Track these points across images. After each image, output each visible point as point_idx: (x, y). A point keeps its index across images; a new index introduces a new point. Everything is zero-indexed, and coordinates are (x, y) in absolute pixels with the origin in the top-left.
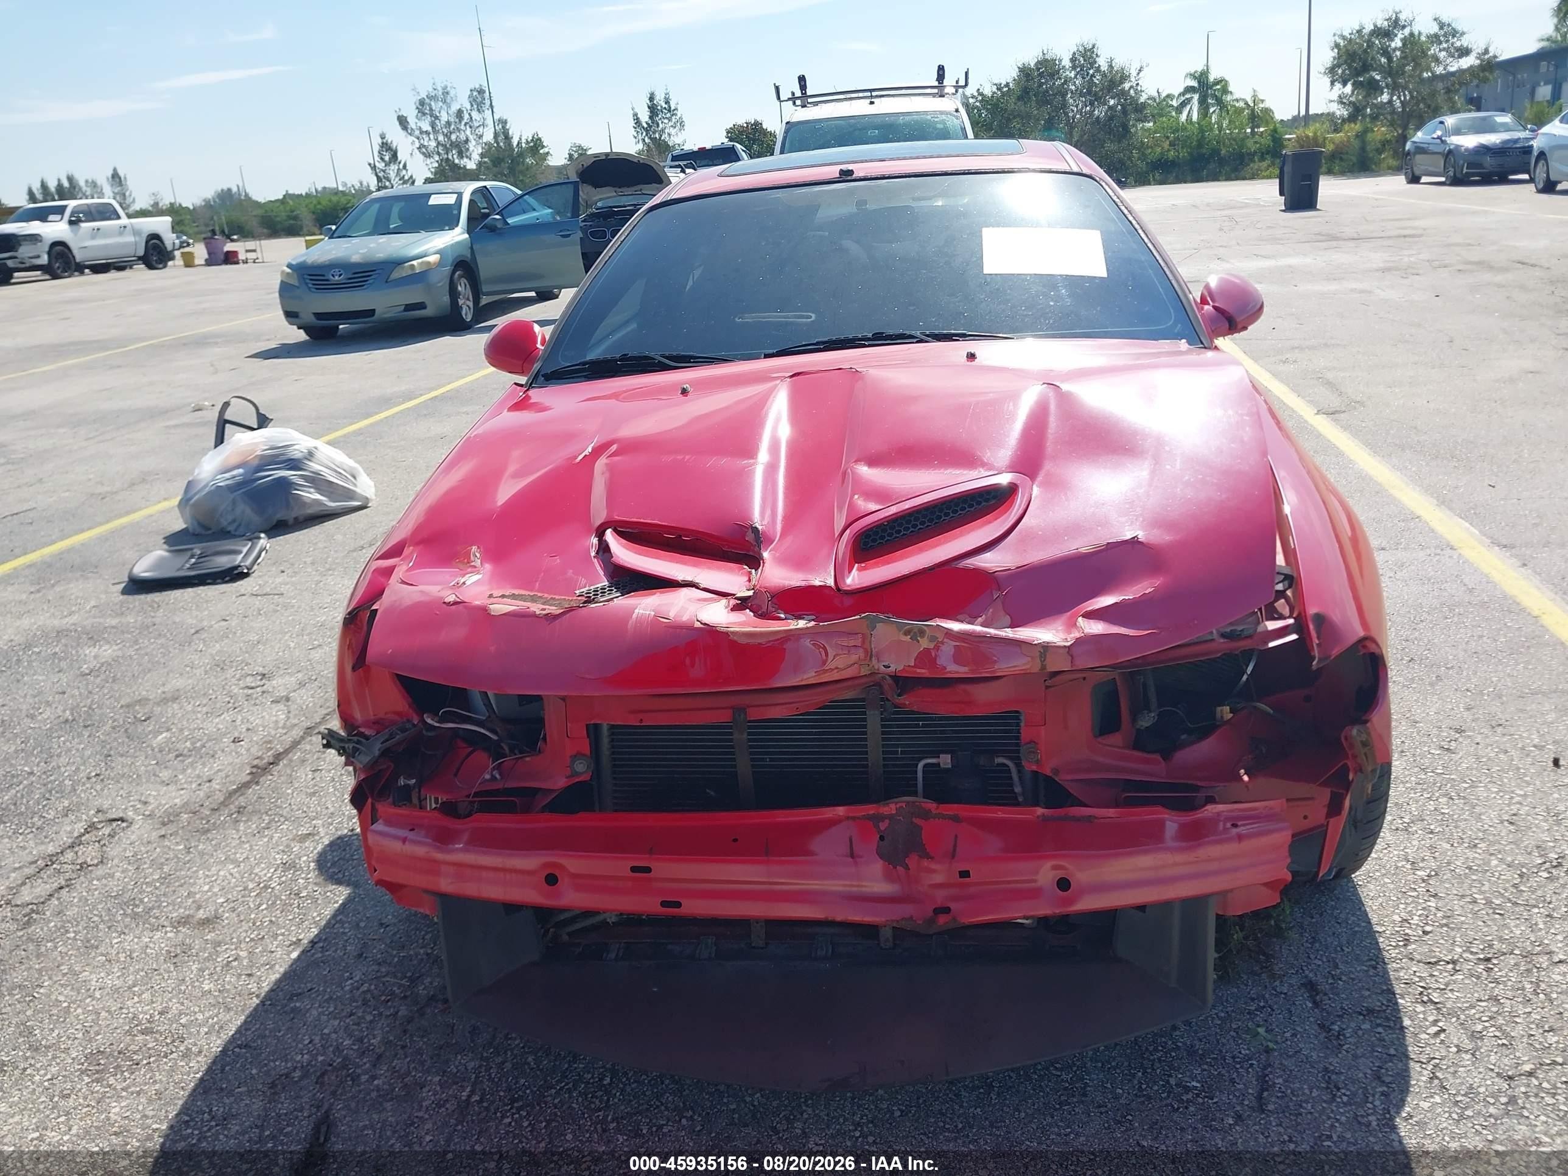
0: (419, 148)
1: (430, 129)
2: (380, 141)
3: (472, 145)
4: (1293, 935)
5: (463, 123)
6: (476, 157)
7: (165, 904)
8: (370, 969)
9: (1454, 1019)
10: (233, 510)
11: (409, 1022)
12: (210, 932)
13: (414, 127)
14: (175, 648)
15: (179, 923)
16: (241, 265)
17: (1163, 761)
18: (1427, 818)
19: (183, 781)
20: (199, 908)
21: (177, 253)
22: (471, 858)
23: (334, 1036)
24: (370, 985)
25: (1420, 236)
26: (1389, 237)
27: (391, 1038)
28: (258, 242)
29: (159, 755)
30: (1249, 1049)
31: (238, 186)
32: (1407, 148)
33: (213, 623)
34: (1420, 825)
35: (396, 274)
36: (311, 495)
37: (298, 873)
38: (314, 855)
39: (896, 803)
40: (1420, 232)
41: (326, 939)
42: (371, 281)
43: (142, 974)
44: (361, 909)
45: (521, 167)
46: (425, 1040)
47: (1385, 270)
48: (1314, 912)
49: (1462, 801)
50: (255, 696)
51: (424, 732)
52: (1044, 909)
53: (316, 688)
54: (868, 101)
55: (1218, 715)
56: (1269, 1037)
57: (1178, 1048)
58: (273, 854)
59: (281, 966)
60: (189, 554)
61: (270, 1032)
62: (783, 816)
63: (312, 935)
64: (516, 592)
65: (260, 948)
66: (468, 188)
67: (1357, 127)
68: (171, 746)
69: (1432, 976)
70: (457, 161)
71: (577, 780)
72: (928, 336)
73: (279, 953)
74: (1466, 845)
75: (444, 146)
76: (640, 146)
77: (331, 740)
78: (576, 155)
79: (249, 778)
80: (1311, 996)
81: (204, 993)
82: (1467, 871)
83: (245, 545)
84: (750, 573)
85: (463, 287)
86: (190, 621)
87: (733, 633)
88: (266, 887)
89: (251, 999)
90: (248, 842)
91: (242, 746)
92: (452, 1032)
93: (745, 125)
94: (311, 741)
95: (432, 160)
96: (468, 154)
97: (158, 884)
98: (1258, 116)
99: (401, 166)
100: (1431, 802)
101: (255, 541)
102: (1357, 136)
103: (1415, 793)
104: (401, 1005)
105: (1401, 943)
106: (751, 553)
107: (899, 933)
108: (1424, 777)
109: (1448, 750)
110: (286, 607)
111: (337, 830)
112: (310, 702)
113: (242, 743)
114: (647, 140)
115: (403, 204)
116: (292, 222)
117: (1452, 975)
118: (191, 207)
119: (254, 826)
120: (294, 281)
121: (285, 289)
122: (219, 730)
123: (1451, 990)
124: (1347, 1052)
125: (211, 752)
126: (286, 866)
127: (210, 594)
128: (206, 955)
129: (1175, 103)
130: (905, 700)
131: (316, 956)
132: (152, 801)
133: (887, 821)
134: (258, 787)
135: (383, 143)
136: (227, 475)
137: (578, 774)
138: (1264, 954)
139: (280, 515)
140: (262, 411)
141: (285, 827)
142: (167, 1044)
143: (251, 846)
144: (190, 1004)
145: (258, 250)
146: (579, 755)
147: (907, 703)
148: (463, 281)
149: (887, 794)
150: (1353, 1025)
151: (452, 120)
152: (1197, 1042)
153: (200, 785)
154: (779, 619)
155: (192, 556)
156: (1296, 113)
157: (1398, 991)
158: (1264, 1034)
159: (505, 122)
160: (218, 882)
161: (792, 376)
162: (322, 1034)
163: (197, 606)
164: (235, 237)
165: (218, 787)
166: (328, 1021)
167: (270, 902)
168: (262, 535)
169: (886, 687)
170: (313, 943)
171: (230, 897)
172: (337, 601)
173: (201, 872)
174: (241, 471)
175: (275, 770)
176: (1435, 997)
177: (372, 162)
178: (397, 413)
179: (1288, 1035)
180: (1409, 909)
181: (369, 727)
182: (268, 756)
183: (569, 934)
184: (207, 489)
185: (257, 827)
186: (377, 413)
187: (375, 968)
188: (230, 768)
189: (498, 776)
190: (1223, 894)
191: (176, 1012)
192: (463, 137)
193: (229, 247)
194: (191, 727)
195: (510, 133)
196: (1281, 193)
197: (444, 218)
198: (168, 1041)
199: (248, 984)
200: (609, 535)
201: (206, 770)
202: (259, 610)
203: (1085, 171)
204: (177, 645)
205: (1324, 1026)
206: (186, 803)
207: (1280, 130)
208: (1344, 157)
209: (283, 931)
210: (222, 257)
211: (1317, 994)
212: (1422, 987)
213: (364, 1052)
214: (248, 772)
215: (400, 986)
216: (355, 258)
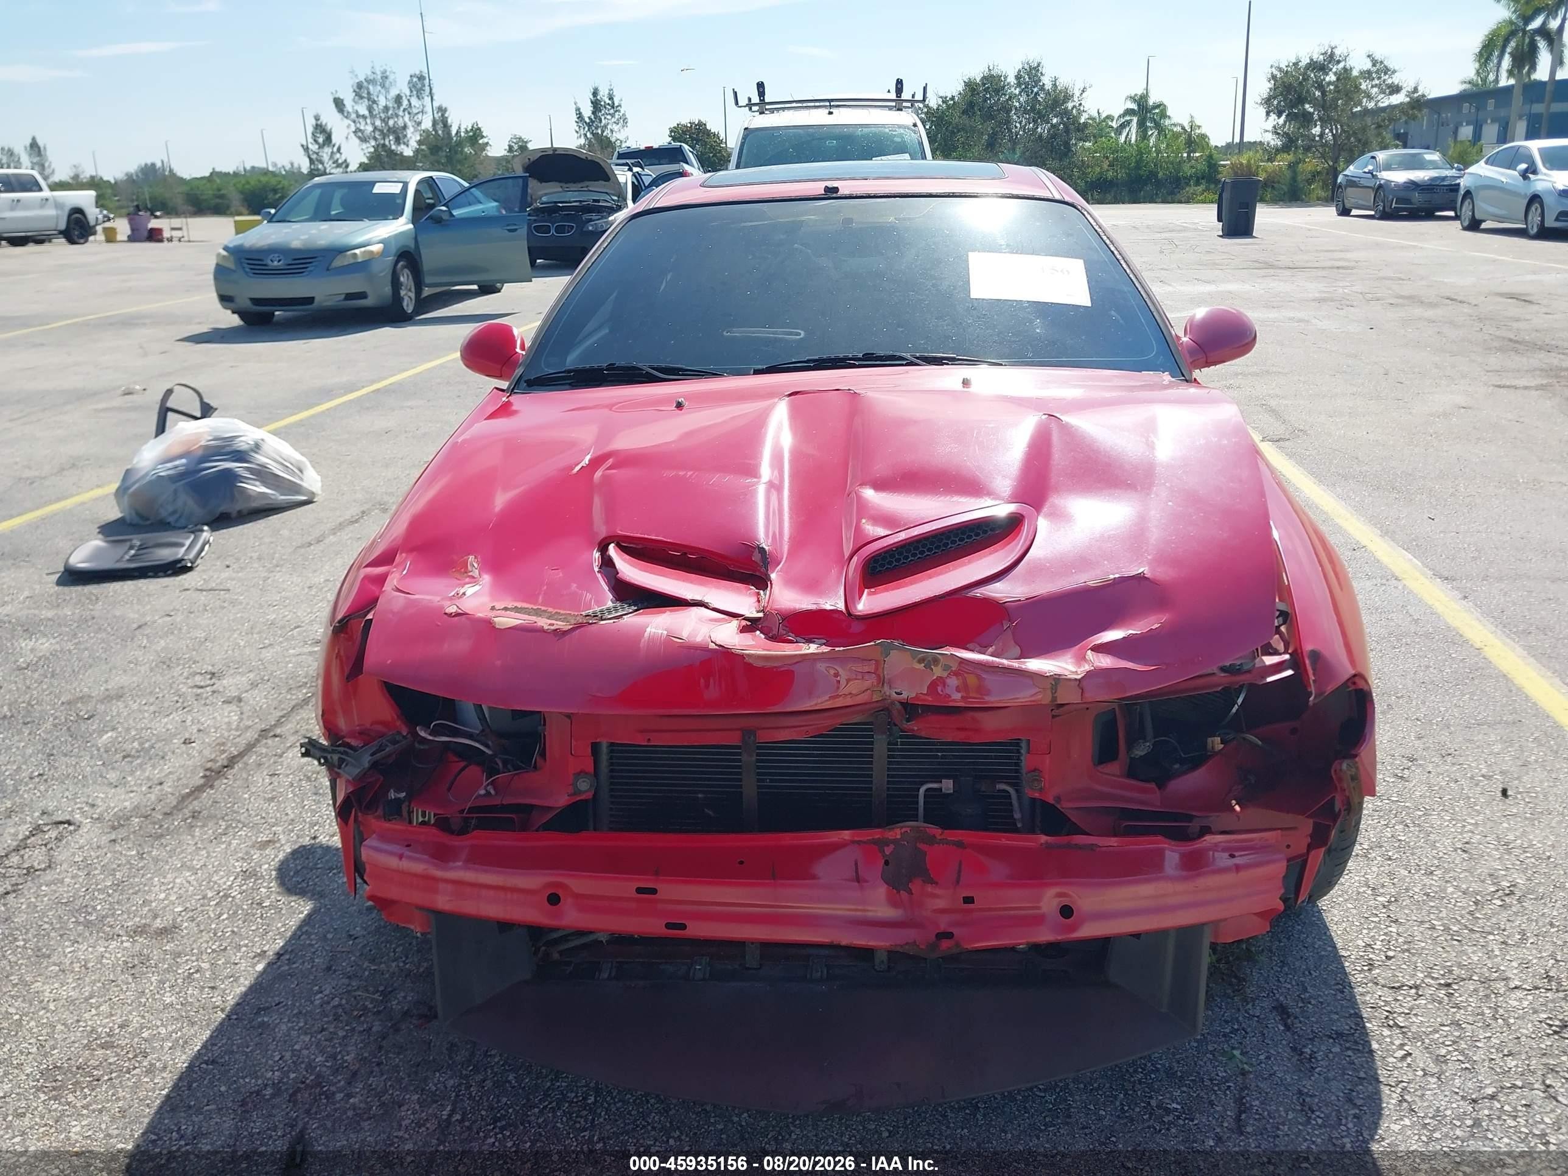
0: (355, 132)
1: (366, 113)
2: (314, 122)
3: (410, 132)
4: (1263, 958)
5: (402, 109)
6: (413, 144)
7: (120, 912)
8: (340, 983)
9: (1419, 1044)
10: (174, 500)
11: (384, 1038)
12: (168, 942)
13: (350, 110)
14: (117, 644)
15: (135, 932)
16: (166, 243)
17: (1157, 789)
18: (1385, 844)
19: (133, 783)
20: (155, 917)
21: (99, 228)
22: (469, 876)
23: (305, 1052)
24: (341, 999)
25: (1352, 268)
26: (1323, 268)
27: (366, 1055)
28: (184, 220)
29: (105, 755)
30: (1225, 1072)
31: (163, 162)
32: (1339, 181)
33: (157, 618)
34: (1378, 851)
35: (338, 262)
36: (257, 488)
37: (260, 881)
38: (275, 863)
39: (902, 828)
40: (1353, 264)
41: (292, 951)
42: (312, 268)
43: (99, 985)
44: (327, 920)
45: (459, 156)
46: (402, 1056)
47: (1320, 301)
48: (1282, 936)
49: (1417, 829)
50: (205, 695)
51: (417, 745)
52: (1045, 935)
53: (270, 689)
54: (827, 111)
55: (1209, 746)
56: (1245, 1060)
57: (1158, 1070)
58: (232, 862)
59: (246, 979)
60: (128, 544)
61: (238, 1048)
62: (788, 839)
63: (278, 947)
64: (519, 605)
65: (223, 960)
66: (414, 178)
67: (1290, 157)
68: (118, 747)
69: (1396, 1000)
70: (393, 147)
71: (578, 799)
72: (917, 358)
73: (243, 964)
74: (1423, 872)
75: (381, 131)
76: (582, 141)
77: (310, 749)
78: (516, 147)
79: (202, 781)
80: (1282, 1019)
81: (166, 1007)
82: (1425, 898)
83: (188, 538)
84: (758, 594)
85: (405, 278)
86: (132, 615)
87: (749, 655)
88: (226, 896)
89: (216, 1013)
90: (204, 848)
91: (194, 748)
92: (429, 1048)
93: (689, 125)
94: (266, 743)
95: (368, 145)
96: (405, 140)
97: (110, 891)
98: (1194, 141)
99: (335, 149)
100: (1388, 829)
101: (197, 533)
102: (1289, 166)
103: (1373, 820)
104: (374, 1021)
105: (1366, 968)
106: (757, 574)
107: (893, 955)
108: (1380, 804)
109: (1401, 777)
110: (233, 603)
111: (298, 838)
112: (264, 703)
113: (193, 744)
114: (589, 135)
115: (345, 191)
116: (218, 201)
117: (1415, 1000)
118: (113, 181)
119: (211, 831)
120: (231, 265)
121: (220, 272)
122: (168, 730)
123: (1416, 1015)
124: (1319, 1074)
125: (161, 754)
126: (247, 874)
127: (151, 587)
128: (166, 966)
129: (1114, 124)
130: (914, 726)
131: (282, 968)
132: (100, 804)
133: (892, 846)
134: (212, 792)
135: (317, 125)
136: (169, 465)
137: (580, 792)
138: (1236, 977)
139: (224, 508)
140: (206, 400)
141: (244, 833)
142: (129, 1058)
143: (208, 852)
144: (152, 1017)
145: (184, 228)
146: (582, 773)
147: (916, 728)
148: (406, 271)
149: (892, 818)
150: (1323, 1048)
151: (390, 105)
152: (1175, 1064)
153: (150, 787)
154: (791, 642)
155: (131, 548)
156: (1230, 140)
157: (1365, 1015)
158: (1239, 1056)
159: (445, 110)
160: (175, 890)
161: (790, 395)
162: (293, 1051)
163: (138, 599)
164: (158, 213)
165: (169, 790)
166: (299, 1037)
167: (231, 912)
168: (206, 528)
169: (895, 713)
170: (279, 955)
171: (188, 905)
172: (287, 598)
173: (156, 879)
174: (184, 461)
175: (230, 773)
176: (1401, 1021)
177: (305, 144)
178: (340, 405)
179: (1262, 1057)
180: (1372, 934)
181: (355, 737)
182: (222, 759)
183: (561, 953)
184: (148, 478)
185: (213, 833)
186: (319, 404)
187: (346, 981)
188: (181, 770)
189: (493, 792)
190: (1216, 923)
191: (138, 1025)
192: (401, 123)
193: (154, 224)
194: (138, 727)
195: (449, 121)
196: (1220, 219)
197: (388, 207)
198: (130, 1056)
199: (212, 997)
200: (612, 550)
201: (156, 772)
202: (205, 606)
203: (1067, 199)
204: (119, 640)
205: (1296, 1048)
206: (136, 806)
207: (1215, 156)
208: (1276, 185)
209: (246, 942)
210: (146, 234)
211: (1289, 1017)
212: (1387, 1011)
213: (337, 1069)
214: (201, 775)
215: (372, 1000)
216: (296, 244)
